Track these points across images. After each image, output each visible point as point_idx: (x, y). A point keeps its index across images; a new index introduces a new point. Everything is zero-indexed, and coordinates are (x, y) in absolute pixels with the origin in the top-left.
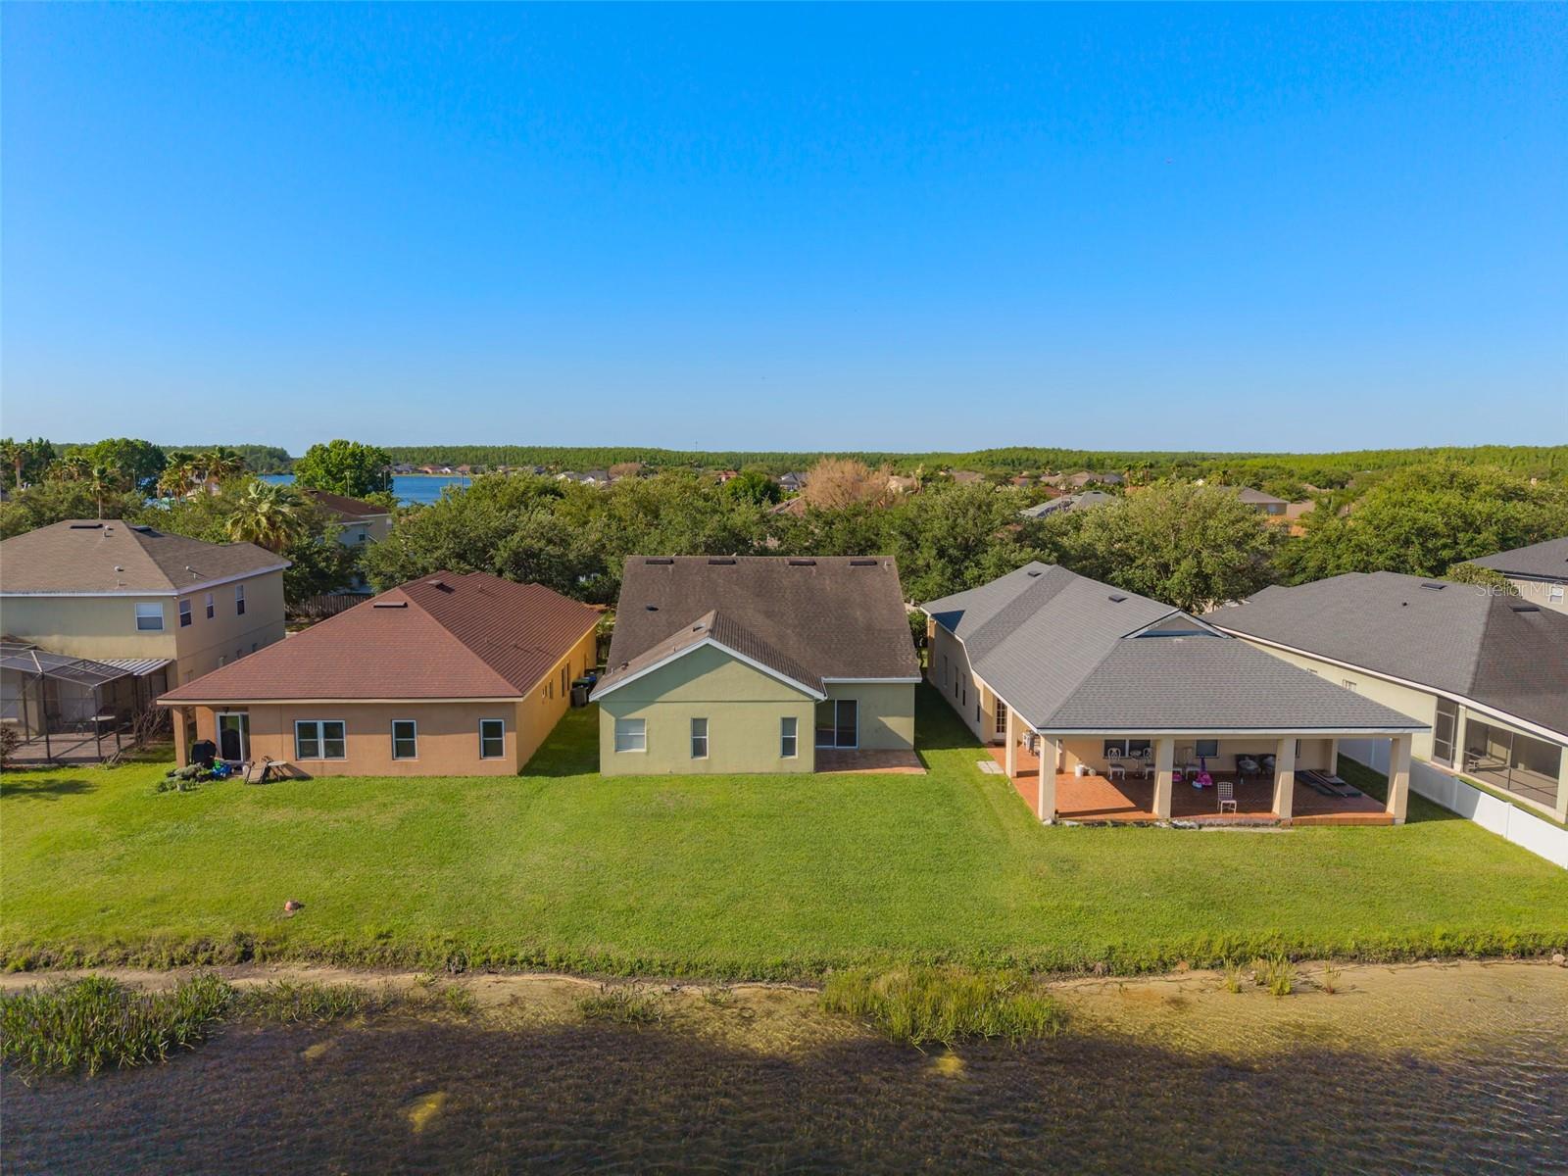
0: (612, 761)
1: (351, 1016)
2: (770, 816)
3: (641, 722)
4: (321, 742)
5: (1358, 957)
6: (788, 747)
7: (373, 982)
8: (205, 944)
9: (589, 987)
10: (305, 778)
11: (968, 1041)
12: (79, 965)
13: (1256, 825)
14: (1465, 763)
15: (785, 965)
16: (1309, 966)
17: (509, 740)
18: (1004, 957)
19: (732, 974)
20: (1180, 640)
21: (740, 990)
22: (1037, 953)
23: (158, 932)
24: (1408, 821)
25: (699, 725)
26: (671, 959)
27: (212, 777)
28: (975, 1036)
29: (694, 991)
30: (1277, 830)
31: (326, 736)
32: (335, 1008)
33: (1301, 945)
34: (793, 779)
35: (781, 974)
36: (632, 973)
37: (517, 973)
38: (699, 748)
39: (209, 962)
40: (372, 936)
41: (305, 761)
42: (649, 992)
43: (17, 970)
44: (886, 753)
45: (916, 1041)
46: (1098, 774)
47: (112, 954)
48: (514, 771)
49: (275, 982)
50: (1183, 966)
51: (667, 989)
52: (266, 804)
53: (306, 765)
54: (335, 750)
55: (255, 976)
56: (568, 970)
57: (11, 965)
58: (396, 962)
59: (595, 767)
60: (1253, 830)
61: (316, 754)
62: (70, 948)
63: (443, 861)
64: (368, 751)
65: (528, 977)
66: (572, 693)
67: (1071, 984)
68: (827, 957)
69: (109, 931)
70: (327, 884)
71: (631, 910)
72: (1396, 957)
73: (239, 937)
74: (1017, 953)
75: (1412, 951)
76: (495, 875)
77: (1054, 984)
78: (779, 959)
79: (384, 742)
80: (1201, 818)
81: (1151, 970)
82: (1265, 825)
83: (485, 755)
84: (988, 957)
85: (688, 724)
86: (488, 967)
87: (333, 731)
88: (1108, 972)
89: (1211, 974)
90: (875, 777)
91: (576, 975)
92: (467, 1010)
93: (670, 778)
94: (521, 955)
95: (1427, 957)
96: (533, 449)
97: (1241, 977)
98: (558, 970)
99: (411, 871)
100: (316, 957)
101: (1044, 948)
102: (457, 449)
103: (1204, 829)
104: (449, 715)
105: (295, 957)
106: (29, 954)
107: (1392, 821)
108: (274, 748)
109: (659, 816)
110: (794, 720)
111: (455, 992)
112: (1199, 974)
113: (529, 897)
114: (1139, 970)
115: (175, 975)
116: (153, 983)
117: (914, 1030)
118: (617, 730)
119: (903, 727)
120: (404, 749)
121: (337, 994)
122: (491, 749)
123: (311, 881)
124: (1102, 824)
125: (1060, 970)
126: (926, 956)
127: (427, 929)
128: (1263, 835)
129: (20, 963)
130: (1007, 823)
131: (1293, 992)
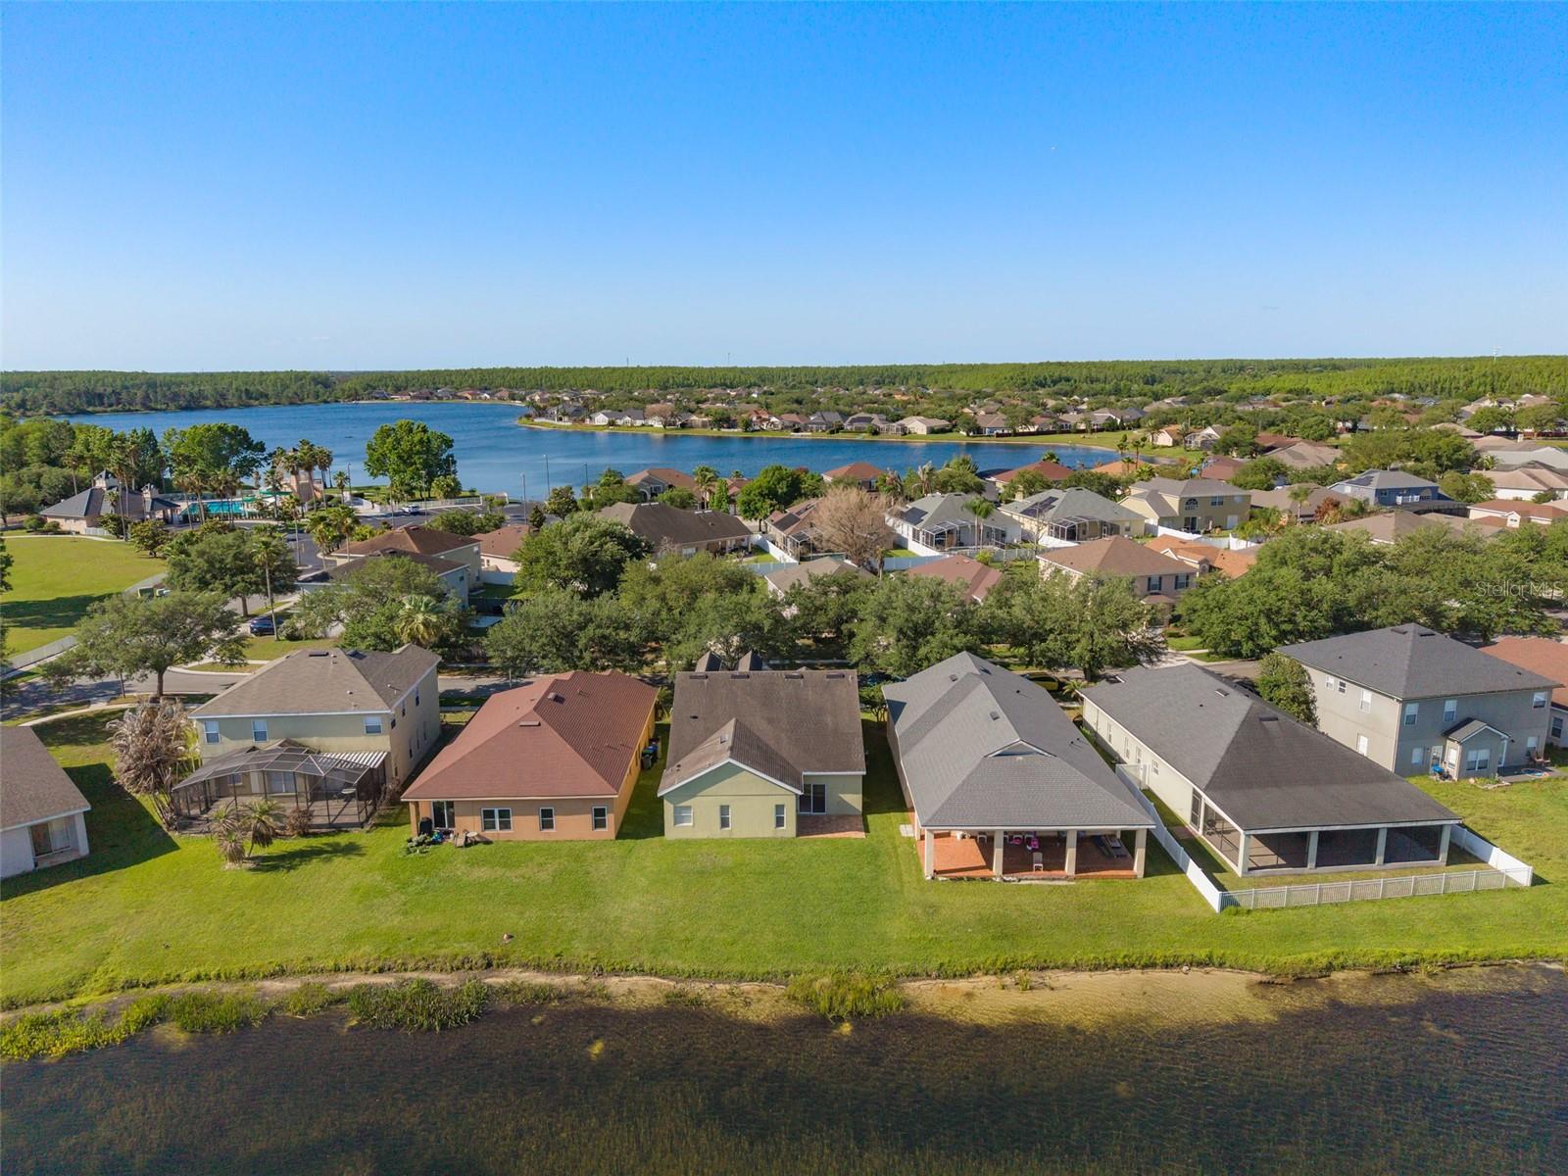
0: (672, 832)
1: (551, 1000)
2: (766, 874)
3: (689, 808)
4: (497, 820)
5: (1076, 968)
6: (780, 822)
7: (557, 980)
8: (466, 960)
9: (668, 984)
10: (488, 842)
11: (856, 1016)
12: (406, 970)
13: (1054, 879)
14: (1204, 829)
15: (768, 973)
16: (1049, 973)
17: (610, 818)
18: (884, 969)
19: (741, 978)
20: (1020, 758)
21: (745, 987)
22: (901, 966)
23: (442, 952)
24: (1145, 876)
25: (724, 810)
26: (710, 968)
27: (434, 842)
28: (860, 1014)
29: (720, 986)
30: (1065, 883)
31: (500, 817)
32: (543, 996)
33: (1045, 961)
34: (783, 842)
35: (766, 978)
36: (689, 976)
37: (631, 976)
38: (724, 823)
39: (471, 969)
40: (553, 955)
41: (487, 832)
42: (698, 988)
43: (375, 972)
44: (842, 820)
45: (830, 1016)
46: (972, 837)
47: (422, 964)
48: (614, 838)
49: (509, 980)
50: (979, 973)
51: (707, 986)
52: (473, 863)
53: (489, 834)
54: (505, 825)
55: (497, 977)
56: (656, 975)
57: (372, 970)
58: (567, 970)
59: (662, 833)
60: (1050, 883)
61: (494, 828)
62: (400, 961)
63: (582, 907)
64: (525, 827)
65: (635, 978)
66: (642, 761)
67: (917, 984)
68: (791, 969)
69: (417, 952)
70: (522, 922)
71: (688, 940)
72: (1096, 968)
73: (485, 956)
74: (891, 967)
75: (1106, 965)
76: (612, 917)
77: (908, 984)
78: (766, 970)
79: (535, 820)
80: (1019, 875)
81: (961, 976)
82: (1059, 879)
83: (596, 827)
84: (875, 969)
85: (718, 809)
86: (615, 972)
87: (504, 814)
88: (938, 977)
89: (993, 978)
90: (833, 840)
91: (660, 977)
92: (608, 997)
93: (708, 842)
94: (631, 966)
95: (1114, 968)
96: (569, 370)
97: (1008, 980)
98: (651, 974)
99: (566, 913)
100: (525, 966)
101: (907, 964)
102: (493, 371)
103: (1022, 882)
104: (573, 807)
105: (514, 966)
106: (380, 964)
107: (1136, 877)
108: (469, 825)
109: (701, 873)
110: (783, 806)
111: (599, 987)
112: (986, 978)
113: (632, 931)
114: (955, 976)
115: (454, 976)
116: (447, 981)
117: (830, 1010)
118: (675, 812)
119: (855, 800)
120: (547, 824)
121: (542, 988)
122: (599, 824)
123: (512, 919)
124: (961, 879)
125: (914, 975)
126: (843, 968)
127: (580, 950)
128: (1055, 887)
129: (376, 969)
130: (906, 878)
131: (1031, 988)
